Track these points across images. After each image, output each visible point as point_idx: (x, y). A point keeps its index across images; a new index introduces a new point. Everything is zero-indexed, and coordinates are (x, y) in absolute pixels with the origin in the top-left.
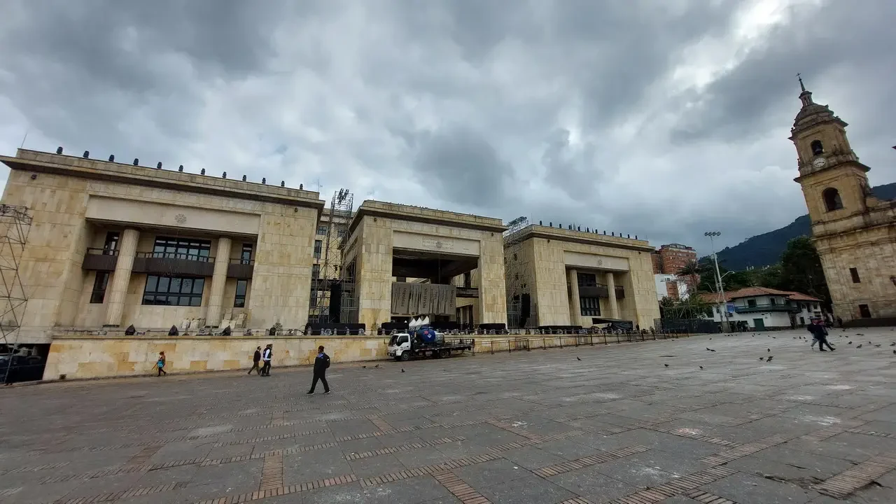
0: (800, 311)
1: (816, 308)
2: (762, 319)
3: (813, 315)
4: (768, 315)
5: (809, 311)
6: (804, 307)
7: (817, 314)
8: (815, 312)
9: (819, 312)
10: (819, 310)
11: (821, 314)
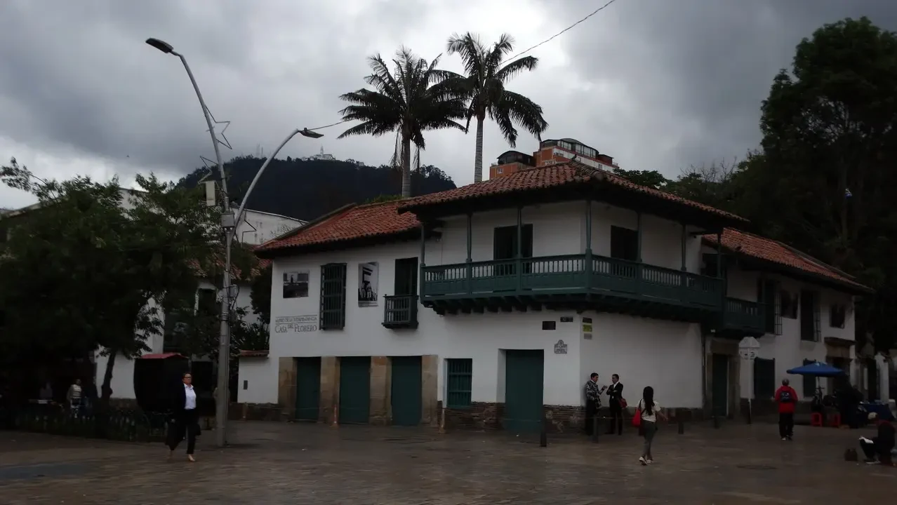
0: (766, 328)
1: (837, 322)
2: (539, 354)
3: (819, 354)
4: (571, 331)
5: (808, 333)
6: (789, 311)
7: (838, 353)
8: (832, 342)
9: (846, 344)
10: (848, 332)
11: (852, 354)
